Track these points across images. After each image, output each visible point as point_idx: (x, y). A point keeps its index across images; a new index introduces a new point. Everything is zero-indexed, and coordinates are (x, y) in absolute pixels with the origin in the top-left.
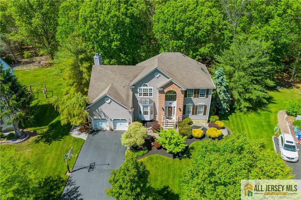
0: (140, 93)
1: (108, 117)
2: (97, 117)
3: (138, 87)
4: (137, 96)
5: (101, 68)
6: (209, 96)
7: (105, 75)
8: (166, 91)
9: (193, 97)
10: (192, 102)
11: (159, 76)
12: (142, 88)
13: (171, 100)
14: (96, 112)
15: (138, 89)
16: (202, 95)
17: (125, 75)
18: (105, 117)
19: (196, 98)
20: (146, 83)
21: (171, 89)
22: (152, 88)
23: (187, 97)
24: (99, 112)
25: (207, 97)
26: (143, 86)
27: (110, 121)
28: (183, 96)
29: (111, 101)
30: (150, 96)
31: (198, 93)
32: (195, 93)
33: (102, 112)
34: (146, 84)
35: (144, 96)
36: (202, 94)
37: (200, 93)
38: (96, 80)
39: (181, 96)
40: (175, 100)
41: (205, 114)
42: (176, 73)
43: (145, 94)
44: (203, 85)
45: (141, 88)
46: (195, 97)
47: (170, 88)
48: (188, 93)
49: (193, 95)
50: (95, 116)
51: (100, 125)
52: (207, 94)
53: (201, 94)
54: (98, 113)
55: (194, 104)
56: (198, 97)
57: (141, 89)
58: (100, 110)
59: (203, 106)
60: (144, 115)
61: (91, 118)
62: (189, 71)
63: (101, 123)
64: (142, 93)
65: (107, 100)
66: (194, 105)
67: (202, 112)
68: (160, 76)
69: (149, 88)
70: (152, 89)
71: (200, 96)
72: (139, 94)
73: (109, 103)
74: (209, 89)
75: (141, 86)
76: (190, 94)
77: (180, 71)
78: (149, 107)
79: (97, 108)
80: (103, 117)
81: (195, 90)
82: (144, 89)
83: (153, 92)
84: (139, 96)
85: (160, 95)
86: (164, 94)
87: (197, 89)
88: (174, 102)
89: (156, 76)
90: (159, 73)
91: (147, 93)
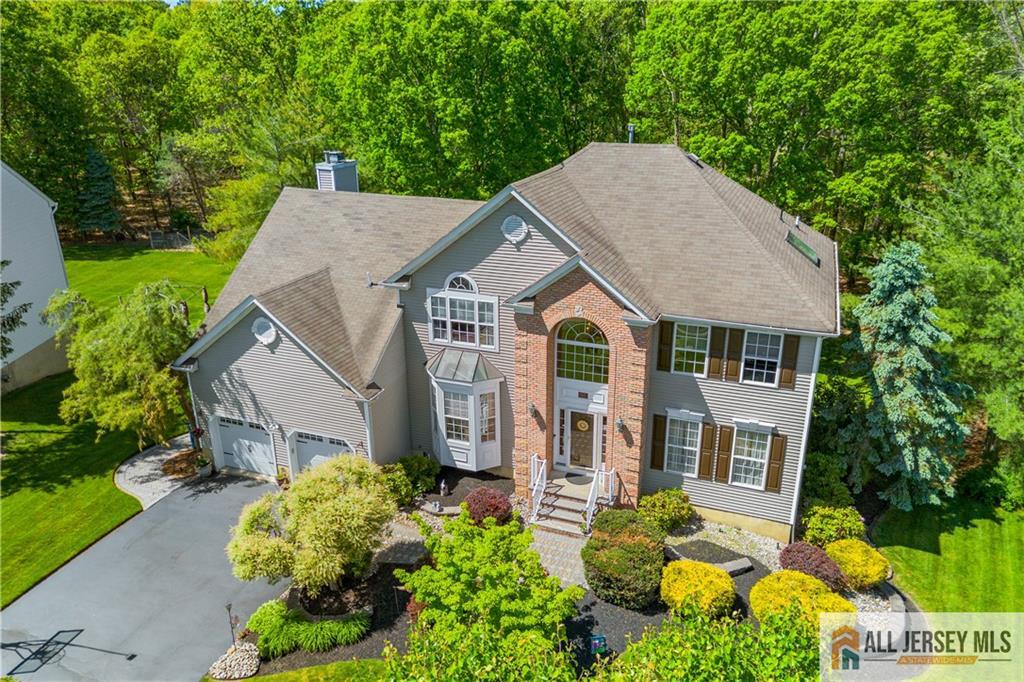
0: (436, 323)
1: (270, 416)
2: (226, 409)
3: (429, 290)
4: (425, 332)
5: (310, 202)
6: (800, 377)
7: (315, 229)
8: (552, 317)
9: (704, 376)
10: (699, 402)
11: (523, 235)
12: (447, 294)
13: (588, 378)
14: (222, 382)
15: (429, 301)
16: (760, 369)
17: (394, 234)
18: (258, 416)
19: (723, 385)
20: (463, 271)
21: (578, 312)
22: (494, 300)
23: (669, 371)
24: (231, 383)
25: (788, 383)
26: (452, 285)
27: (278, 435)
28: (643, 355)
29: (278, 340)
30: (482, 341)
31: (735, 356)
32: (716, 353)
33: (244, 386)
34: (464, 276)
35: (455, 337)
36: (760, 364)
37: (744, 357)
38: (271, 245)
39: (630, 359)
40: (606, 381)
41: (774, 484)
42: (626, 238)
43: (462, 330)
44: (764, 306)
45: (440, 295)
46: (714, 373)
47: (570, 307)
48: (674, 349)
49: (706, 363)
50: (219, 402)
51: (246, 455)
52: (791, 363)
53: (749, 364)
54: (229, 391)
55: (708, 414)
56: (732, 376)
57: (443, 301)
59: (763, 437)
60: (449, 436)
61: (207, 412)
62: (702, 234)
63: (247, 442)
64: (444, 324)
65: (263, 329)
66: (708, 423)
67: (757, 473)
68: (529, 235)
69: (476, 298)
70: (490, 307)
71: (747, 375)
72: (430, 325)
73: (271, 348)
74: (797, 338)
75: (441, 287)
76: (690, 355)
77: (652, 227)
78: (471, 398)
79: (225, 368)
80: (251, 416)
81: (718, 332)
82: (453, 303)
83: (495, 325)
84: (431, 339)
85: (525, 339)
86: (544, 339)
87: (728, 331)
88: (597, 390)
89: (507, 236)
90: (524, 223)
91: (471, 328)
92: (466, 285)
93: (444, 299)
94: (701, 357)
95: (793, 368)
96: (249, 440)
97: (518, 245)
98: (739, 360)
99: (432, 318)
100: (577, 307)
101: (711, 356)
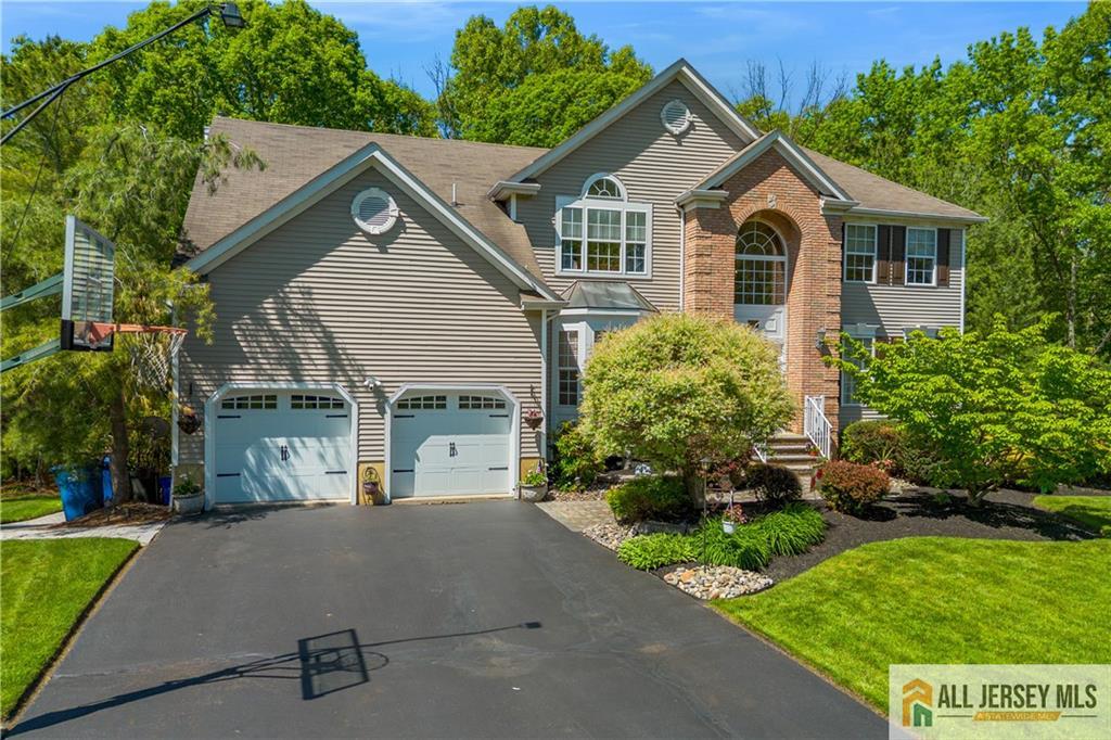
0: (566, 245)
2: (259, 371)
3: (559, 199)
4: (552, 262)
6: (952, 274)
8: (741, 212)
9: (874, 281)
10: (871, 313)
11: (686, 124)
12: (585, 204)
13: (759, 301)
14: (260, 320)
15: (559, 215)
16: (920, 271)
19: (891, 289)
20: (610, 171)
21: (771, 203)
22: (647, 209)
24: (285, 322)
25: (944, 281)
26: (593, 191)
28: (839, 249)
31: (899, 257)
32: (883, 254)
33: (312, 320)
34: (611, 178)
35: (592, 264)
36: (920, 262)
37: (907, 256)
40: (780, 301)
43: (603, 255)
45: (576, 205)
46: (882, 279)
47: (762, 197)
48: (846, 253)
49: (874, 269)
50: (243, 361)
51: (274, 471)
52: (945, 258)
53: (912, 263)
54: (273, 334)
55: (881, 326)
56: (898, 280)
57: (579, 211)
58: (296, 300)
61: (206, 386)
63: (282, 442)
64: (577, 246)
65: (373, 209)
66: (882, 338)
68: (692, 126)
69: (623, 207)
70: (642, 217)
71: (911, 277)
72: (558, 249)
74: (948, 232)
75: (577, 194)
76: (860, 258)
79: (276, 286)
81: (884, 231)
82: (592, 213)
83: (648, 243)
84: (558, 270)
85: (709, 242)
86: (732, 240)
87: (892, 230)
88: (771, 314)
89: (668, 126)
90: (688, 111)
91: (615, 248)
92: (612, 189)
93: (581, 210)
94: (869, 261)
95: (947, 264)
96: (288, 435)
97: (679, 138)
98: (903, 260)
99: (562, 238)
100: (770, 196)
101: (878, 259)
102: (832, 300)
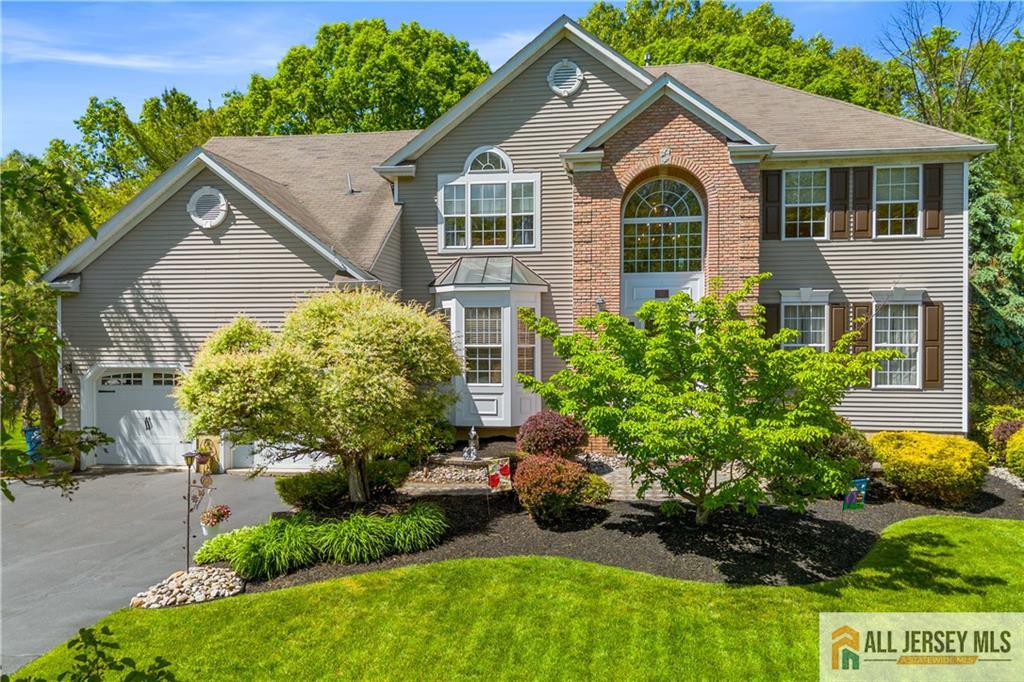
0: (449, 223)
2: (121, 354)
3: (441, 178)
4: (434, 240)
6: (949, 220)
8: (626, 172)
9: (826, 237)
10: (823, 276)
11: (577, 84)
12: (468, 179)
13: (669, 268)
14: (121, 309)
15: (441, 194)
16: (898, 220)
19: (851, 246)
20: (493, 143)
21: (664, 158)
22: (534, 178)
23: (780, 238)
24: (139, 310)
25: (935, 230)
26: (475, 166)
28: (756, 203)
29: (229, 218)
30: (517, 239)
31: (863, 202)
32: (839, 203)
33: (161, 309)
34: (495, 150)
35: (477, 239)
36: (896, 209)
37: (875, 203)
39: (739, 212)
40: (696, 267)
41: (934, 379)
43: (488, 230)
45: (458, 181)
46: (839, 233)
47: (653, 152)
48: (784, 206)
49: (827, 221)
50: (109, 344)
51: (142, 439)
52: (935, 200)
53: (883, 210)
54: (131, 321)
55: (837, 290)
56: (863, 232)
57: (461, 190)
58: (148, 291)
59: (912, 309)
61: (82, 365)
63: (147, 413)
64: (461, 221)
65: (203, 207)
66: (839, 305)
67: (910, 365)
68: (584, 84)
69: (509, 179)
70: (530, 189)
71: (882, 228)
72: (441, 228)
73: (214, 234)
74: (939, 168)
75: (459, 171)
76: (805, 212)
78: (506, 312)
79: (131, 280)
80: (162, 357)
81: (839, 175)
82: (475, 190)
83: (536, 214)
84: (441, 247)
85: (588, 208)
86: (616, 202)
87: (851, 172)
88: (686, 283)
89: (556, 89)
90: (578, 70)
91: (501, 222)
92: (496, 163)
93: (464, 185)
94: (820, 212)
95: (939, 208)
97: (569, 100)
98: (869, 208)
99: (444, 216)
100: (662, 150)
101: (833, 209)
102: (747, 263)
